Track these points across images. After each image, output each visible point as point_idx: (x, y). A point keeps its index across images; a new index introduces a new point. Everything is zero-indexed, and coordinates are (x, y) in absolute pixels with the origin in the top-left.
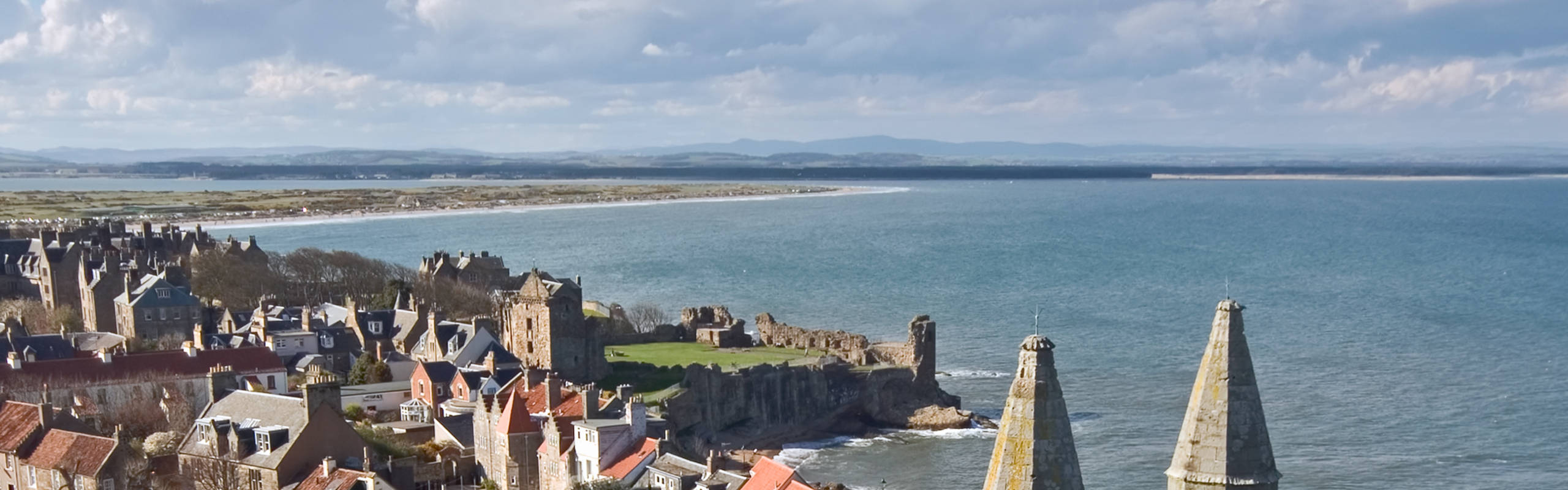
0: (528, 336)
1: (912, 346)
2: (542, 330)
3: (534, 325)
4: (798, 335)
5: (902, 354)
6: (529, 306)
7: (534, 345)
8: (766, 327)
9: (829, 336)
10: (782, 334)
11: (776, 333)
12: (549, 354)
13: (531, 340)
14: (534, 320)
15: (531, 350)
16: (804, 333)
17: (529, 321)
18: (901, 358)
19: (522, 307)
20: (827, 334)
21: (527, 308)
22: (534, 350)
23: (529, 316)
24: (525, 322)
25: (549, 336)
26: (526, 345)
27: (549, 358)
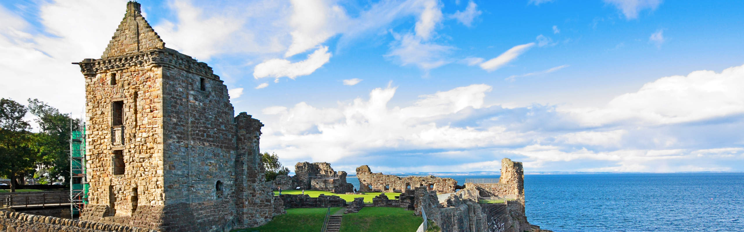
0: (113, 140)
1: (515, 182)
2: (145, 121)
3: (128, 112)
4: (395, 181)
5: (505, 189)
6: (117, 77)
7: (126, 157)
8: (366, 177)
9: (424, 180)
10: (381, 182)
11: (375, 181)
12: (160, 172)
13: (119, 148)
14: (128, 102)
15: (120, 169)
16: (400, 179)
17: (118, 106)
18: (504, 193)
19: (103, 81)
20: (421, 179)
21: (114, 82)
22: (128, 167)
23: (117, 98)
24: (108, 110)
25: (160, 131)
26: (109, 160)
27: (161, 183)
